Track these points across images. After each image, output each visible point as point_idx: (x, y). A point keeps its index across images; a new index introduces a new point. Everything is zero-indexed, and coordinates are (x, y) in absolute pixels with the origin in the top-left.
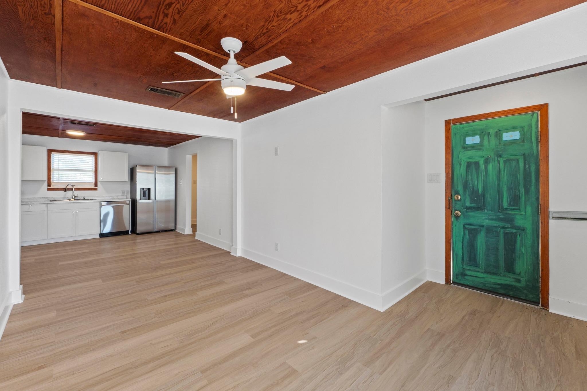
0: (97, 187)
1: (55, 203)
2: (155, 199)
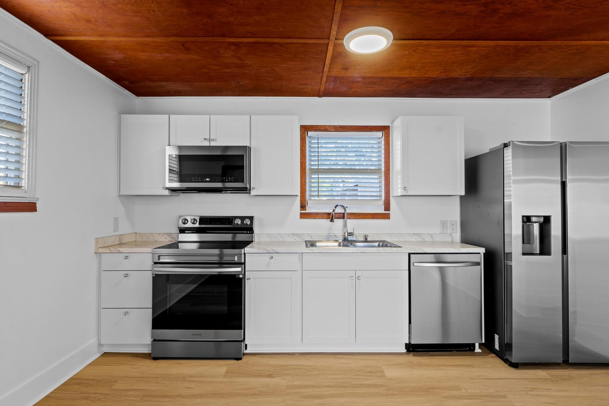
0: (389, 210)
1: (316, 251)
2: (565, 251)
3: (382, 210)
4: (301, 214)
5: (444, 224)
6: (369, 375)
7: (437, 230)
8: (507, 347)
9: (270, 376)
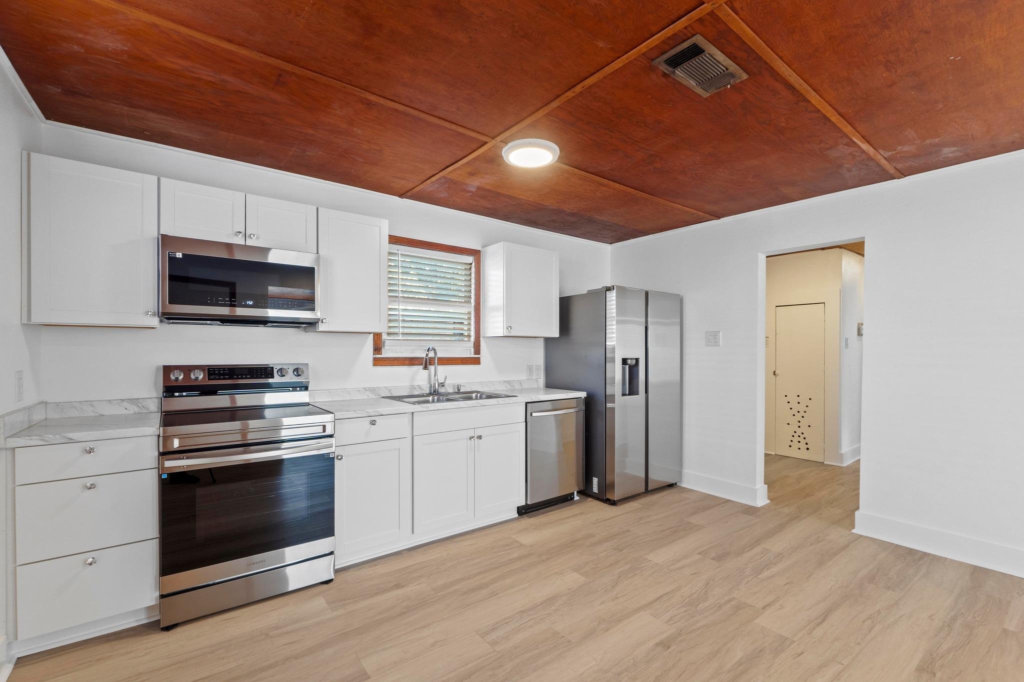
0: (479, 354)
1: (430, 409)
2: (646, 391)
3: (470, 354)
4: (375, 359)
5: (530, 369)
6: (507, 548)
7: (523, 377)
8: (607, 486)
9: (398, 586)
